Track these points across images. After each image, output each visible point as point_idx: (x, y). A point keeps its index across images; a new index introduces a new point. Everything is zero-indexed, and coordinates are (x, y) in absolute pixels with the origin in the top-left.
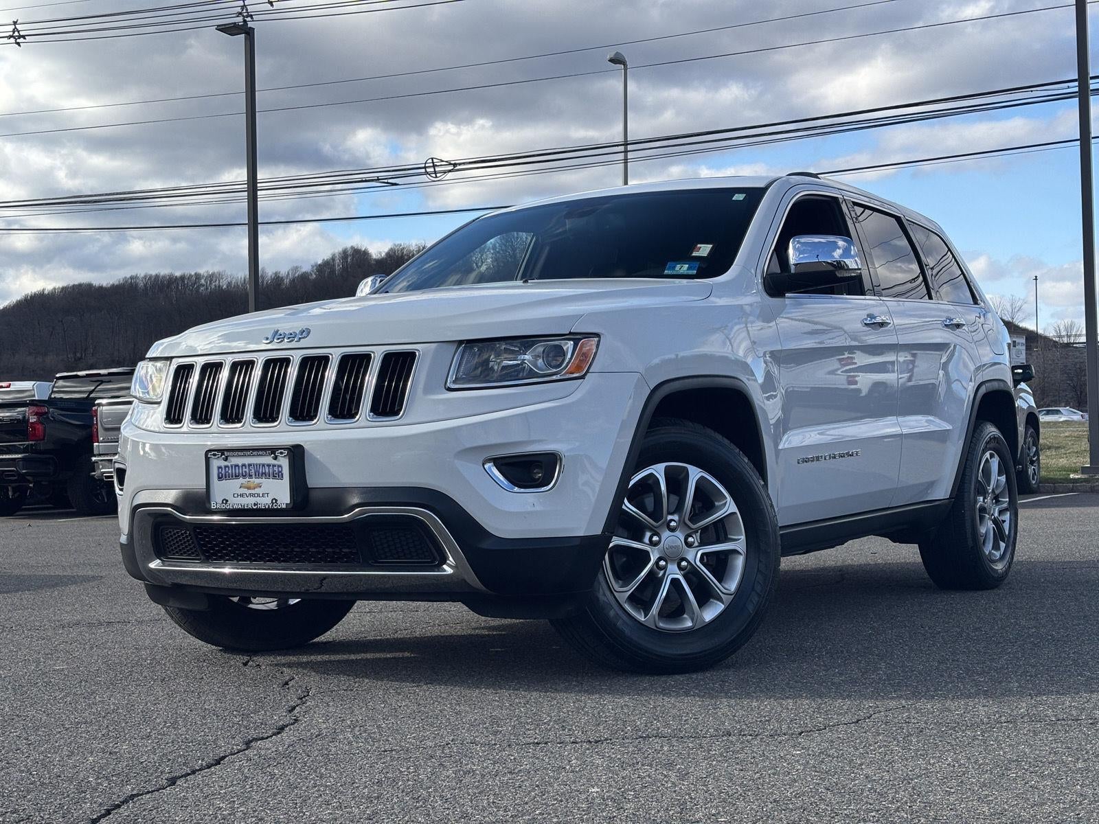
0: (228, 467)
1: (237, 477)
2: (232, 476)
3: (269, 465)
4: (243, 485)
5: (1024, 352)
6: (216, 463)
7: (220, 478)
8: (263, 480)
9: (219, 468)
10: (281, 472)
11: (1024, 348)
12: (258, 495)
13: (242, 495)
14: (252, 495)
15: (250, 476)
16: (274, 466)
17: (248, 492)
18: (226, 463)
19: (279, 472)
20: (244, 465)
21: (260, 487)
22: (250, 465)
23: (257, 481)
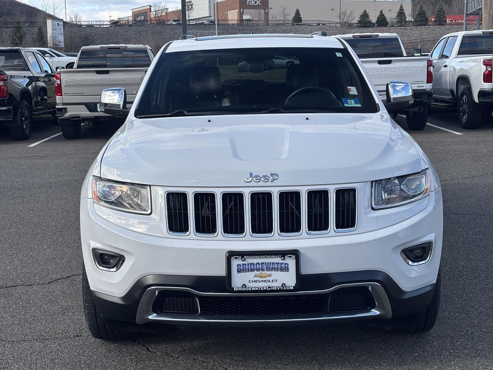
0: (245, 264)
1: (252, 270)
2: (248, 270)
3: (278, 264)
4: (257, 275)
5: (62, 29)
6: (236, 263)
7: (239, 271)
8: (273, 273)
9: (238, 265)
10: (287, 267)
11: (62, 27)
12: (269, 281)
13: (256, 281)
14: (265, 281)
15: (263, 270)
16: (282, 264)
17: (260, 279)
18: (244, 262)
19: (285, 267)
20: (258, 263)
21: (271, 276)
22: (262, 263)
23: (268, 273)
